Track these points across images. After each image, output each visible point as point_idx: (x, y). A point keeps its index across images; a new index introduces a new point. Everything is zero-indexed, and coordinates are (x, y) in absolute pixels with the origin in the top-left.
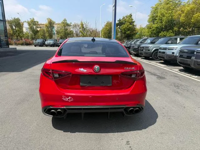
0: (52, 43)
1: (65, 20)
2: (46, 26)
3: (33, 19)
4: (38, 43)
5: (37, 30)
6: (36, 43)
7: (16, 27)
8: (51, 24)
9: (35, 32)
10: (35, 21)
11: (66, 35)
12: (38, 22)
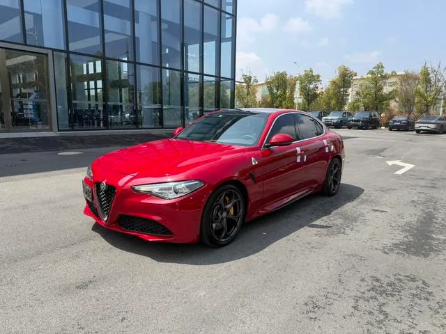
0: (335, 121)
1: (380, 67)
2: (334, 82)
3: (311, 71)
5: (315, 94)
7: (277, 90)
8: (345, 79)
9: (310, 97)
10: (314, 74)
11: (377, 101)
12: (318, 76)
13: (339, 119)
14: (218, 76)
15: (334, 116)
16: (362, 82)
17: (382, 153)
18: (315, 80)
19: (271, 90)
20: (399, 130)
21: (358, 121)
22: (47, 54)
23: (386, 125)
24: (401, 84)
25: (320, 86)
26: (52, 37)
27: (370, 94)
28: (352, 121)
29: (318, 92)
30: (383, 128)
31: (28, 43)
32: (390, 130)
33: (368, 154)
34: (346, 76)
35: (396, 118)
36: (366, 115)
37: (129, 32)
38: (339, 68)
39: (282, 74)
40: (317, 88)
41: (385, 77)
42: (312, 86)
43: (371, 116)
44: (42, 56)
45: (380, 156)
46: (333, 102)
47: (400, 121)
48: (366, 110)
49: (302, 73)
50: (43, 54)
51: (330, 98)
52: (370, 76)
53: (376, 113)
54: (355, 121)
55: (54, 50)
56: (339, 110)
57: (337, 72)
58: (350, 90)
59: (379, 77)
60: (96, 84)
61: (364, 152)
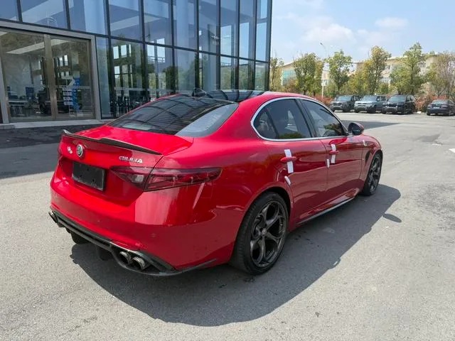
0: (369, 106)
1: (418, 47)
2: (367, 65)
3: (342, 53)
4: (340, 104)
5: (346, 76)
6: (335, 104)
7: (305, 73)
8: (379, 60)
9: (340, 80)
10: (344, 56)
11: (414, 84)
12: (350, 58)
13: (373, 103)
14: (253, 60)
15: (366, 100)
16: (396, 63)
17: (437, 140)
18: (345, 62)
19: (298, 72)
20: (437, 115)
21: (394, 105)
22: (90, 40)
23: (424, 110)
24: (440, 65)
25: (351, 69)
26: (93, 22)
27: (405, 77)
28: (387, 105)
29: (349, 75)
30: (419, 112)
31: (72, 29)
32: (429, 114)
33: (424, 141)
34: (379, 58)
35: (435, 102)
36: (402, 99)
37: (167, 15)
38: (373, 49)
39: (310, 56)
40: (348, 70)
41: (423, 58)
42: (342, 69)
43: (407, 101)
44: (85, 41)
45: (436, 142)
46: (365, 86)
47: (440, 106)
48: (400, 94)
49: (332, 56)
50: (85, 39)
51: (362, 82)
52: (406, 56)
53: (412, 97)
54: (390, 105)
55: (96, 35)
56: (372, 94)
57: (371, 53)
58: (384, 72)
59: (415, 58)
60: (121, 70)
61: (418, 139)
